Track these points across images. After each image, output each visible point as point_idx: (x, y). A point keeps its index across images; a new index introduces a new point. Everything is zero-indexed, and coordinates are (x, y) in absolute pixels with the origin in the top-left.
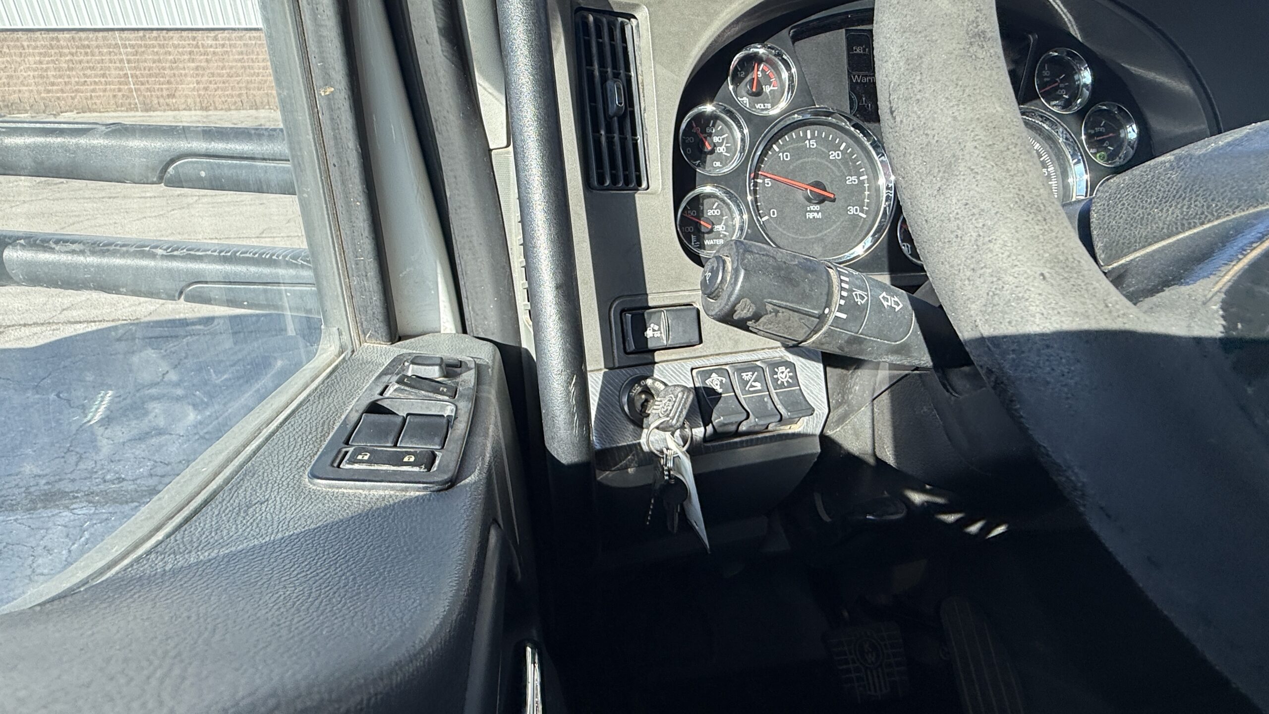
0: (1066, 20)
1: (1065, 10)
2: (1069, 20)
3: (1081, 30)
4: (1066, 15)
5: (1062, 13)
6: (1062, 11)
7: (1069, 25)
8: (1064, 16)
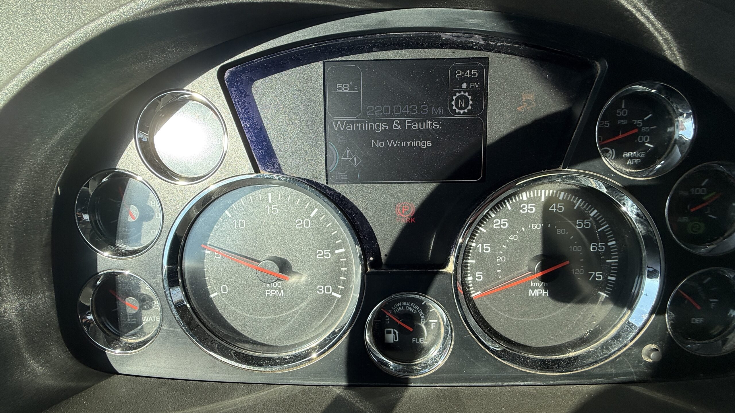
0: (660, 39)
1: (658, 25)
2: (666, 40)
3: (685, 53)
4: (659, 33)
5: (652, 29)
6: (653, 25)
7: (665, 47)
8: (656, 34)
